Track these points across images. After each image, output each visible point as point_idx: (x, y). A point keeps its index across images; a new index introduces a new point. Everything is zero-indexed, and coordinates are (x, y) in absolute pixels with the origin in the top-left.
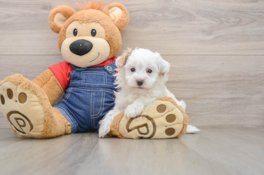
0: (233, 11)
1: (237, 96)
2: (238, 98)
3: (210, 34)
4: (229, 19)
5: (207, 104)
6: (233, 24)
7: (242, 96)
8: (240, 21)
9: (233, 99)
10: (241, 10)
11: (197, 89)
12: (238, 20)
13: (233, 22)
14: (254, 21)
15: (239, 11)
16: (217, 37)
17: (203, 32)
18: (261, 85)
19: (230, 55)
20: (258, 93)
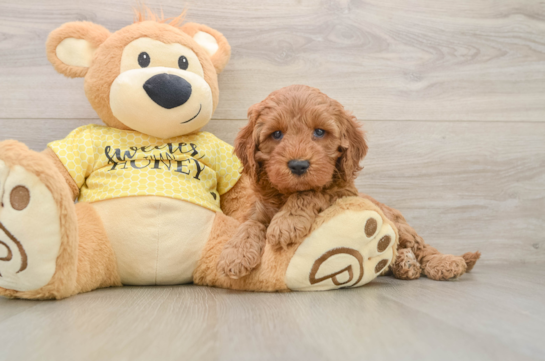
0: (463, 34)
1: (473, 202)
2: (474, 207)
3: (418, 78)
4: (455, 50)
6: (462, 59)
7: (482, 202)
8: (476, 55)
9: (464, 209)
10: (478, 32)
11: (394, 189)
12: (473, 51)
13: (463, 56)
14: (504, 54)
15: (475, 35)
16: (432, 86)
17: (405, 74)
18: (518, 181)
19: (458, 121)
20: (513, 196)
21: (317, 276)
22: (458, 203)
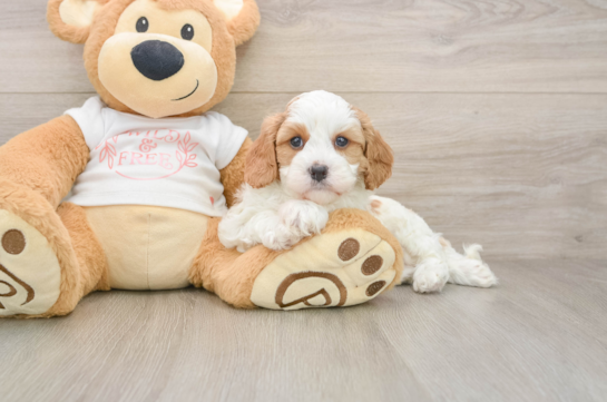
1: (507, 188)
2: (509, 194)
3: (448, 41)
4: (495, 6)
5: (438, 207)
6: (502, 17)
7: (518, 188)
8: (520, 11)
9: (497, 196)
12: (516, 8)
13: (503, 13)
14: (554, 11)
16: (464, 50)
17: (433, 36)
18: (562, 163)
19: (494, 93)
20: (555, 181)
21: (286, 300)
22: (490, 190)
